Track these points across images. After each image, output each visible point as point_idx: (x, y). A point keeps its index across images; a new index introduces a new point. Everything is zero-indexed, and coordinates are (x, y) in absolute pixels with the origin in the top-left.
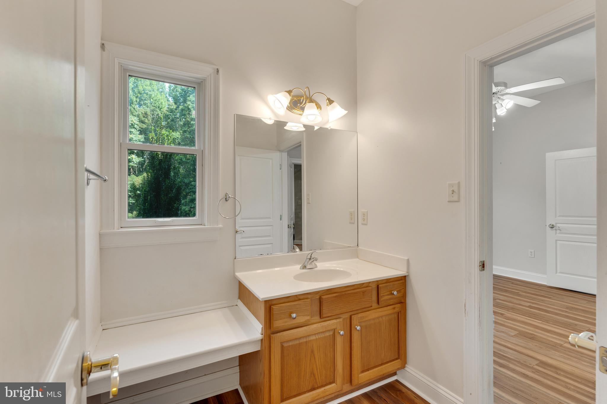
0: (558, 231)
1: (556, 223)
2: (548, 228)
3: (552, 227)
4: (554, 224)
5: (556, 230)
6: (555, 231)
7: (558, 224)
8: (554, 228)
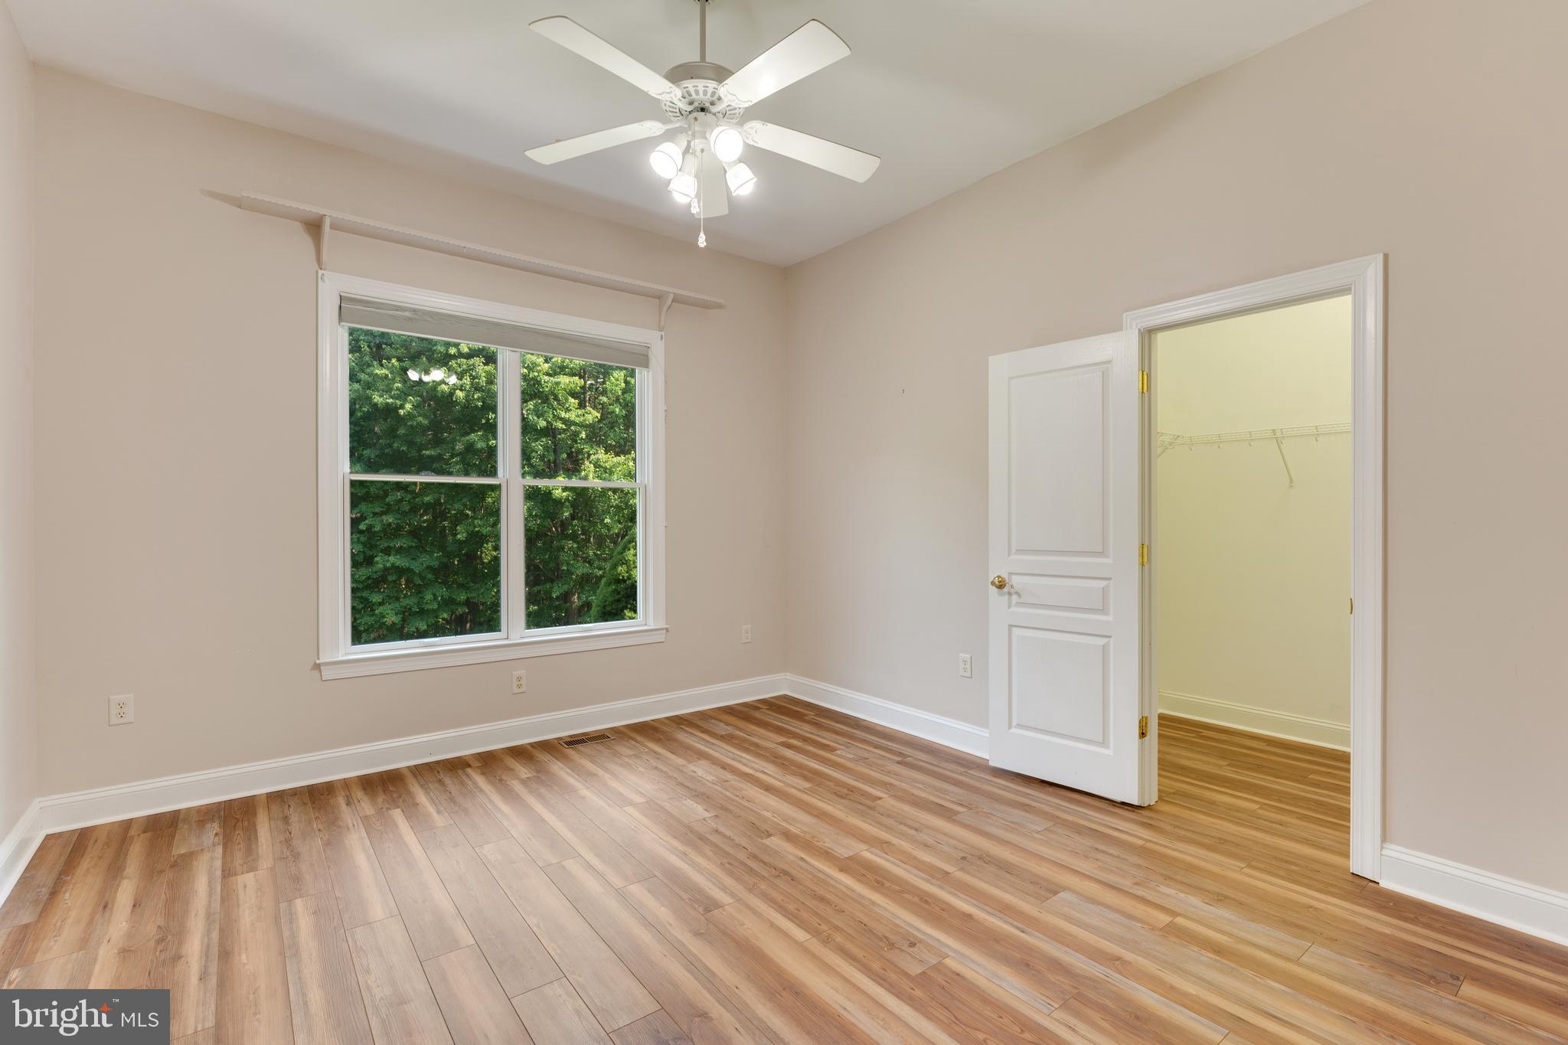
0: (1014, 598)
1: (1010, 574)
2: (993, 590)
3: (1001, 585)
4: (1005, 576)
5: (1010, 594)
6: (1007, 597)
7: (1013, 577)
8: (1005, 590)
